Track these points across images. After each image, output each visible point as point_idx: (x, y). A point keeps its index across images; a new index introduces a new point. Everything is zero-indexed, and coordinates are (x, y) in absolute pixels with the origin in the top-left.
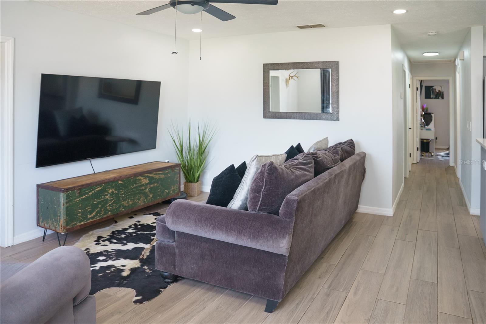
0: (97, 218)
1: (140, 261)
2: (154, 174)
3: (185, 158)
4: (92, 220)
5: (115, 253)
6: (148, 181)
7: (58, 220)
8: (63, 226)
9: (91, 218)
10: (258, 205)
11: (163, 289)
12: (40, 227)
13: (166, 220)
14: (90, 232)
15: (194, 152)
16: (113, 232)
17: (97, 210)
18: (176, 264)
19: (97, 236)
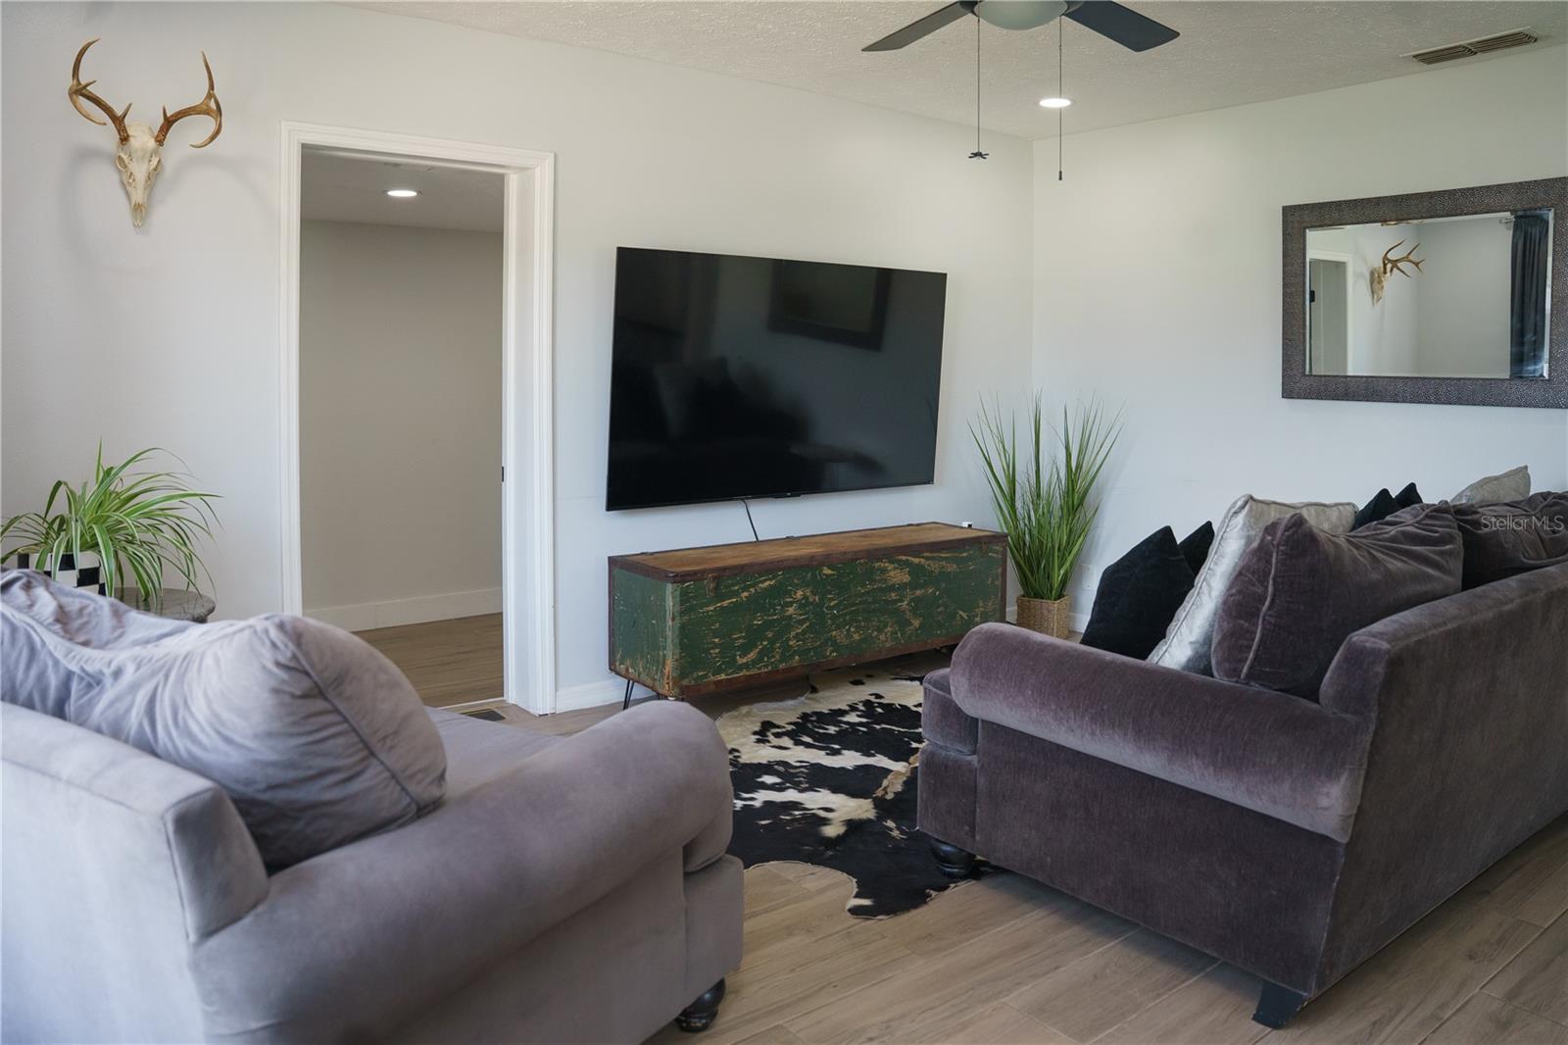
0: (759, 669)
1: (875, 804)
2: (927, 558)
3: (1024, 519)
4: (748, 673)
5: (806, 771)
6: (906, 578)
7: (661, 659)
8: (673, 678)
9: (746, 666)
10: (1247, 659)
11: (934, 890)
12: (618, 673)
13: (951, 682)
14: (742, 708)
15: (1049, 504)
16: (805, 716)
17: (761, 644)
18: (978, 820)
19: (761, 720)
